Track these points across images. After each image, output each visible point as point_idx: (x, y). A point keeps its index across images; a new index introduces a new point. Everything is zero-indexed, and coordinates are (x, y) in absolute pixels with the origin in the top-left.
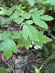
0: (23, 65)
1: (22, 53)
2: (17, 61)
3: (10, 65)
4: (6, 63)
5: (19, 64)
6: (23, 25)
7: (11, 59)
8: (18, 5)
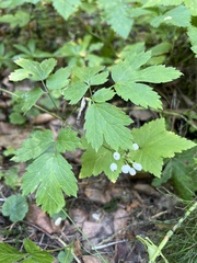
0: (109, 239)
1: (104, 201)
2: (89, 229)
3: (67, 243)
4: (52, 237)
5: (97, 239)
6: (86, 105)
7: (67, 222)
8: (80, 41)
